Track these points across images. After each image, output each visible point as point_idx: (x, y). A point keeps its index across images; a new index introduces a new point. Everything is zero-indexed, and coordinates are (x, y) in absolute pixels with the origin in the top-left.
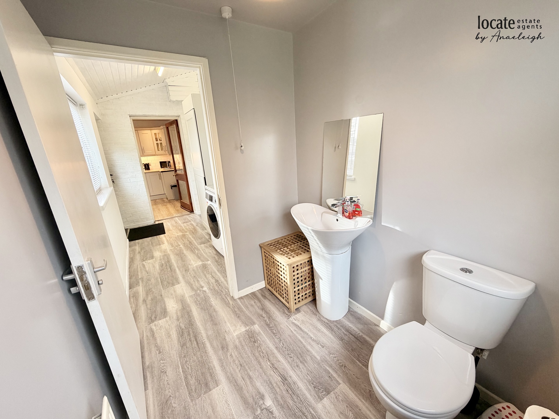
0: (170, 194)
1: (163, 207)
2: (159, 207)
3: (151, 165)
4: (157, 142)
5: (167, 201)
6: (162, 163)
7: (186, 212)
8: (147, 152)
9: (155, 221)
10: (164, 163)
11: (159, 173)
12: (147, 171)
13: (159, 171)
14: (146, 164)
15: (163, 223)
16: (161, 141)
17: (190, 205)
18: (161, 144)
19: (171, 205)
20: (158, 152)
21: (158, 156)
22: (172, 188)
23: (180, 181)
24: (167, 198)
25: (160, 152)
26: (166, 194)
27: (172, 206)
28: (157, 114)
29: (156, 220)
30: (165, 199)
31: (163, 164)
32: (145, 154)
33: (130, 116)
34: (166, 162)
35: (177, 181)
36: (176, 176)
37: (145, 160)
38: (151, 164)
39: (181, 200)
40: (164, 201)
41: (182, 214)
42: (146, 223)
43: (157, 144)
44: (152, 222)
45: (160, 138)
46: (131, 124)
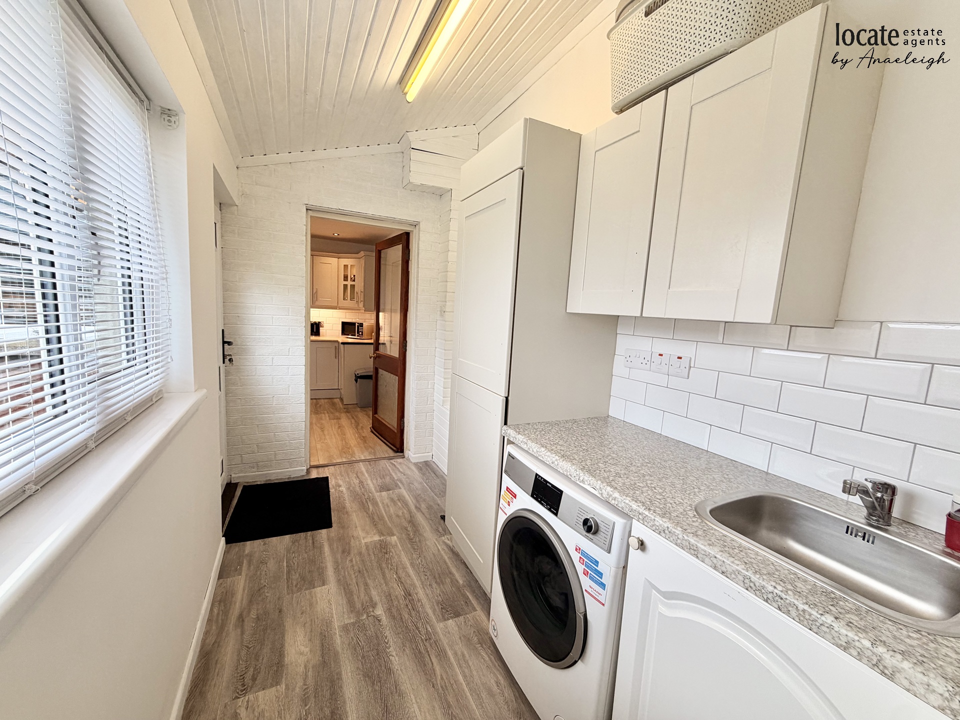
0: (349, 391)
1: (332, 421)
2: (323, 422)
3: (323, 327)
4: (346, 283)
5: (341, 406)
6: (346, 326)
7: (383, 450)
8: (321, 301)
9: (309, 467)
10: (350, 327)
11: (337, 345)
12: (314, 338)
13: (337, 342)
14: (315, 323)
15: (326, 479)
16: (354, 281)
17: (399, 435)
18: (353, 287)
19: (349, 419)
20: (343, 303)
21: (340, 310)
22: (356, 381)
23: (380, 371)
24: (341, 399)
25: (348, 303)
26: (342, 391)
27: (352, 423)
28: (370, 212)
29: (312, 464)
30: (337, 401)
31: (347, 328)
32: (317, 303)
33: (307, 209)
34: (354, 324)
35: (376, 370)
36: (375, 358)
37: (317, 315)
38: (325, 325)
39: (376, 416)
40: (334, 404)
41: (375, 455)
42: (287, 471)
43: (345, 286)
44: (303, 470)
45: (352, 276)
46: (305, 227)
